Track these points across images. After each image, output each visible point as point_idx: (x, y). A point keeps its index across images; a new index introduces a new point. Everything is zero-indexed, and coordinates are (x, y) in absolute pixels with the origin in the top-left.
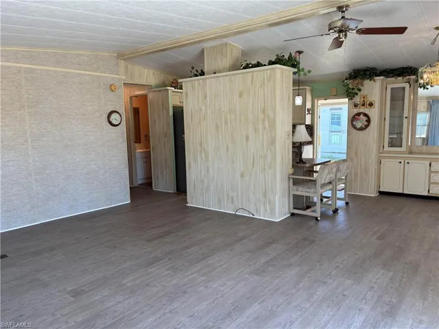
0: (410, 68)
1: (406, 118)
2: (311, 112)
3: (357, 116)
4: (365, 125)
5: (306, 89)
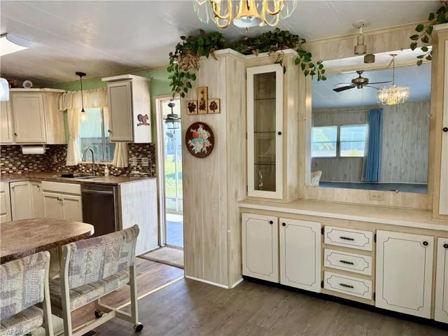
0: (283, 34)
1: (280, 133)
2: (149, 121)
3: (193, 129)
4: (207, 147)
5: (131, 79)
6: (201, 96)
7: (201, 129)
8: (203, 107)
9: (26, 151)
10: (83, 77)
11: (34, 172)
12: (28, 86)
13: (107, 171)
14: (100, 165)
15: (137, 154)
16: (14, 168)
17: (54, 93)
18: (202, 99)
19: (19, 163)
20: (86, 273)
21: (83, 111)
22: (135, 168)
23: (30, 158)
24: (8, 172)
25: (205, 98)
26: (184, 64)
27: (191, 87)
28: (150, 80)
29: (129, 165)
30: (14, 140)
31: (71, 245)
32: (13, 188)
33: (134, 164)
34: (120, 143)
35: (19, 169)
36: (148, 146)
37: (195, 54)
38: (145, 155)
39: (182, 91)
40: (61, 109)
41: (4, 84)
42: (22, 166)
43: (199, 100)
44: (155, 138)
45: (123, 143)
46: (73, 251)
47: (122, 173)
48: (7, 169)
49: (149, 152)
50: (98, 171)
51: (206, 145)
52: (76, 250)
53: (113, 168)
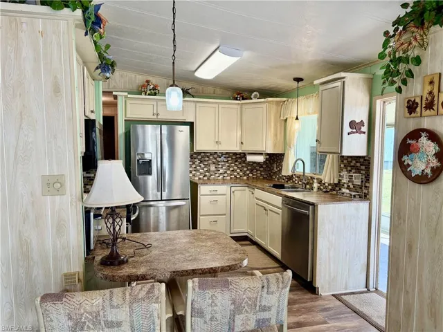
2: (365, 129)
3: (412, 139)
4: (432, 168)
5: (344, 78)
6: (428, 88)
7: (424, 141)
8: (430, 106)
9: (250, 158)
10: (301, 83)
11: (257, 179)
12: (255, 97)
13: (316, 185)
14: (311, 178)
15: (349, 168)
16: (241, 174)
17: (277, 102)
18: (430, 93)
19: (245, 169)
20: (211, 319)
21: (297, 119)
22: (346, 185)
23: (255, 165)
24: (235, 176)
25: (435, 91)
26: (402, 44)
27: (412, 76)
28: (371, 76)
29: (340, 181)
30: (241, 147)
31: (193, 282)
32: (233, 192)
33: (345, 180)
34: (331, 155)
35: (245, 174)
36: (362, 160)
37: (421, 25)
38: (358, 171)
39: (399, 84)
40: (282, 118)
41: (178, 94)
42: (248, 172)
43: (425, 95)
44: (371, 150)
45: (335, 155)
46: (194, 290)
47: (332, 190)
48: (235, 174)
49: (363, 167)
50: (308, 183)
51: (431, 165)
52: (197, 289)
53: (323, 182)
